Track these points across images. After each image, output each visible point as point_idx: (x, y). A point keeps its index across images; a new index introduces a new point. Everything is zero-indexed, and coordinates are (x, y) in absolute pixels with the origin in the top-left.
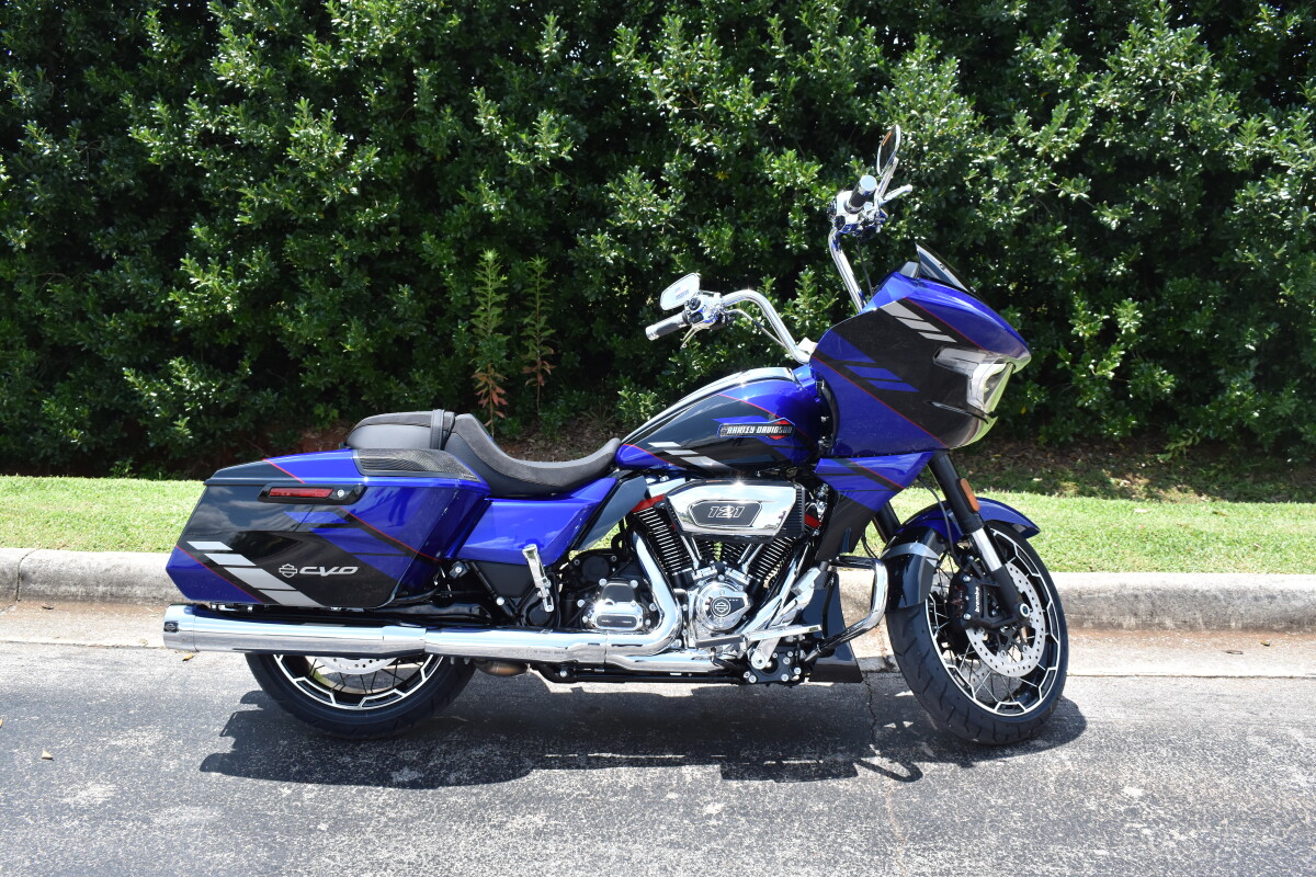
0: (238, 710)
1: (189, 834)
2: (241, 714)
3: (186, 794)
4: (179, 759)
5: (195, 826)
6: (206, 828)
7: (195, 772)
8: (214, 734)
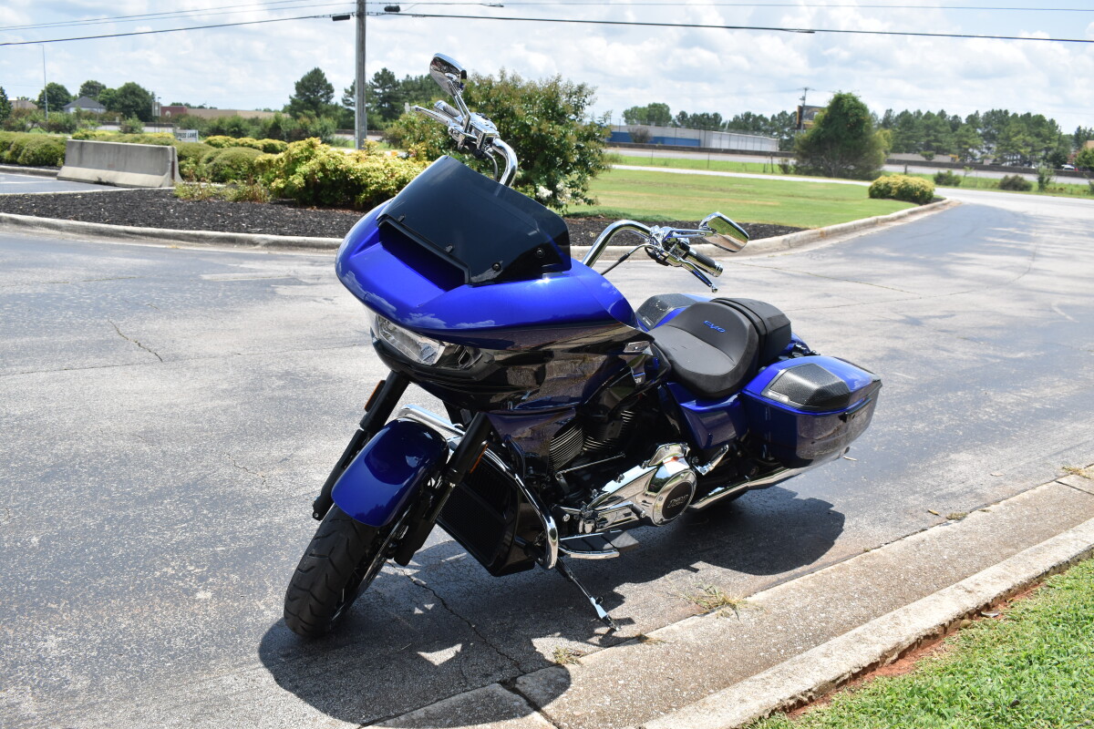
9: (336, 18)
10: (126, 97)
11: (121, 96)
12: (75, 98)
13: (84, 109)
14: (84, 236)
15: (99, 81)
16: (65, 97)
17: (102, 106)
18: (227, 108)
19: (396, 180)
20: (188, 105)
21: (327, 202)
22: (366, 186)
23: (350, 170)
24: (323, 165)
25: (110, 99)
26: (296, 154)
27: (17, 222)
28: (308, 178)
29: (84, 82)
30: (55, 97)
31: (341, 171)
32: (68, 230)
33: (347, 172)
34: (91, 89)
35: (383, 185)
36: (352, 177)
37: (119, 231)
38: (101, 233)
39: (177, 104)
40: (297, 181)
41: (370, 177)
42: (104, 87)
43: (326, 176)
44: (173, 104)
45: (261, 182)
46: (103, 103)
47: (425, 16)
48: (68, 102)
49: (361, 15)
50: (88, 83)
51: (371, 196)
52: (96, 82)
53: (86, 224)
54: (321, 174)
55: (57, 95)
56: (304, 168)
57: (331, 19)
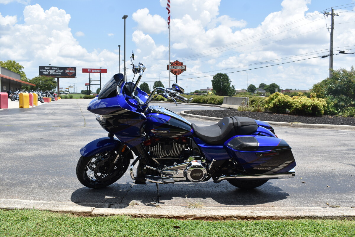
9: (323, 57)
10: (271, 87)
11: (269, 87)
12: (257, 89)
13: (259, 92)
14: (204, 120)
15: (264, 83)
16: (255, 88)
17: (265, 90)
18: (304, 90)
19: (302, 104)
20: (291, 90)
21: (282, 112)
22: (293, 106)
23: (288, 102)
24: (279, 100)
25: (267, 88)
26: (272, 97)
27: (191, 116)
28: (274, 104)
29: (260, 84)
30: (252, 89)
31: (285, 102)
32: (201, 118)
33: (287, 102)
34: (262, 86)
35: (298, 106)
36: (289, 104)
37: (212, 119)
38: (208, 119)
39: (288, 89)
40: (271, 105)
41: (294, 104)
42: (266, 85)
43: (280, 104)
44: (286, 89)
45: (262, 106)
46: (265, 89)
47: (353, 53)
48: (255, 90)
49: (331, 55)
50: (261, 84)
51: (294, 110)
52: (264, 84)
53: (205, 117)
54: (278, 103)
55: (252, 88)
56: (273, 102)
57: (321, 57)
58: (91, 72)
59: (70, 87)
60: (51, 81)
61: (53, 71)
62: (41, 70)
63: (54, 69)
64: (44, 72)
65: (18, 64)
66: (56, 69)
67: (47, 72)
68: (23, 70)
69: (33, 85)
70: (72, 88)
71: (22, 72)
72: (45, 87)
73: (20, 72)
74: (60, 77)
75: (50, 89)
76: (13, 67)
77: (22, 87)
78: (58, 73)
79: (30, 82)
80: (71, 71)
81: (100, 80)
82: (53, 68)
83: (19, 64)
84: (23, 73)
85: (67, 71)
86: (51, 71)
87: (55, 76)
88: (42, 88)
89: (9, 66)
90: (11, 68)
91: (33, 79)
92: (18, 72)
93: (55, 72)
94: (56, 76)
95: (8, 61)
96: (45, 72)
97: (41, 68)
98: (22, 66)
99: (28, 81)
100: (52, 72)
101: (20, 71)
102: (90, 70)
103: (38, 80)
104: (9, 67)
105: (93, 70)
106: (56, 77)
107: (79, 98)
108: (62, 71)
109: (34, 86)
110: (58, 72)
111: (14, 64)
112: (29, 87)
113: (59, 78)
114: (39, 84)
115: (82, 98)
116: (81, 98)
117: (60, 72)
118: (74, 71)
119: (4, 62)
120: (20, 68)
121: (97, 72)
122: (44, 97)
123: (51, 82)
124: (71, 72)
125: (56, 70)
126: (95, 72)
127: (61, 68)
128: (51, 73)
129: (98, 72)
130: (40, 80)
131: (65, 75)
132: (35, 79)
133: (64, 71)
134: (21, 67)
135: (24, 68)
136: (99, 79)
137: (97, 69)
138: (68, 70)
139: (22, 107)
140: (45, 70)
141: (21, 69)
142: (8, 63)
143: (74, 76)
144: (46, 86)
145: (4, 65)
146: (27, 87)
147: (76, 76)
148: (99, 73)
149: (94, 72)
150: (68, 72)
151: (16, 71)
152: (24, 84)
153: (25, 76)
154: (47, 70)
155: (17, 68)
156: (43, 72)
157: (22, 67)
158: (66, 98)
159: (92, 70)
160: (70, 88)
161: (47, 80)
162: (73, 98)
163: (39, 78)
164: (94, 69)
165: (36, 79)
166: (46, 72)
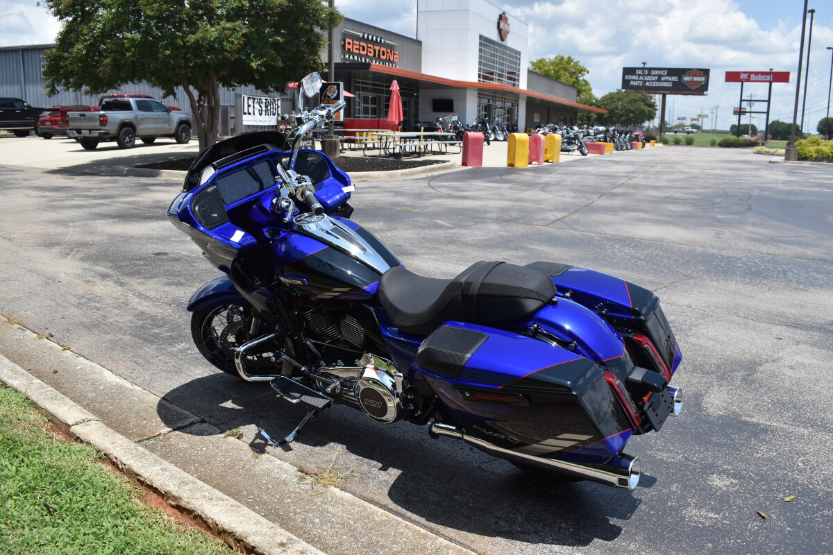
0: (624, 521)
1: (663, 447)
2: (624, 516)
3: (665, 467)
4: (670, 491)
5: (660, 450)
6: (655, 447)
7: (660, 480)
8: (645, 504)
58: (748, 80)
59: (700, 116)
60: (644, 101)
61: (654, 79)
62: (626, 77)
63: (657, 73)
64: (633, 80)
65: (576, 64)
66: (661, 73)
67: (640, 80)
68: (586, 77)
69: (601, 111)
70: (704, 119)
71: (585, 81)
72: (628, 115)
73: (579, 81)
74: (668, 92)
75: (640, 121)
76: (565, 70)
77: (580, 115)
78: (665, 84)
79: (599, 104)
80: (696, 79)
81: (769, 101)
82: (653, 72)
83: (579, 64)
84: (587, 83)
85: (686, 79)
86: (649, 78)
87: (656, 90)
88: (623, 119)
89: (557, 69)
90: (562, 72)
91: (604, 97)
92: (574, 82)
93: (659, 80)
94: (661, 90)
95: (556, 58)
96: (635, 80)
97: (628, 71)
98: (585, 67)
99: (594, 101)
100: (651, 81)
101: (581, 79)
102: (746, 75)
103: (615, 100)
104: (558, 71)
105: (752, 76)
106: (660, 92)
107: (709, 144)
108: (675, 79)
109: (603, 114)
110: (665, 81)
111: (569, 64)
112: (594, 116)
113: (667, 95)
114: (617, 109)
115: (717, 144)
116: (713, 144)
117: (670, 81)
118: (703, 79)
119: (548, 61)
120: (580, 73)
121: (762, 81)
122: (600, 141)
123: (643, 104)
124: (695, 82)
125: (660, 76)
126: (758, 81)
127: (672, 72)
128: (647, 84)
129: (766, 81)
130: (619, 100)
131: (681, 88)
132: (610, 96)
133: (680, 78)
134: (582, 71)
135: (588, 72)
136: (767, 99)
137: (763, 73)
138: (689, 76)
139: (511, 165)
140: (635, 77)
141: (582, 75)
142: (557, 61)
143: (701, 89)
144: (631, 115)
145: (549, 66)
146: (590, 115)
147: (707, 90)
148: (768, 84)
149: (754, 81)
150: (688, 82)
151: (571, 80)
152: (583, 111)
153: (590, 90)
154: (639, 75)
155: (574, 73)
156: (631, 80)
157: (584, 71)
158: (677, 143)
159: (749, 76)
160: (700, 119)
161: (635, 101)
162: (694, 143)
163: (617, 96)
164: (756, 73)
165: (610, 98)
166: (638, 80)
